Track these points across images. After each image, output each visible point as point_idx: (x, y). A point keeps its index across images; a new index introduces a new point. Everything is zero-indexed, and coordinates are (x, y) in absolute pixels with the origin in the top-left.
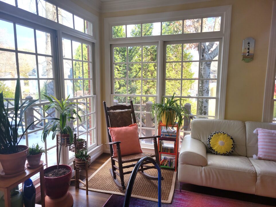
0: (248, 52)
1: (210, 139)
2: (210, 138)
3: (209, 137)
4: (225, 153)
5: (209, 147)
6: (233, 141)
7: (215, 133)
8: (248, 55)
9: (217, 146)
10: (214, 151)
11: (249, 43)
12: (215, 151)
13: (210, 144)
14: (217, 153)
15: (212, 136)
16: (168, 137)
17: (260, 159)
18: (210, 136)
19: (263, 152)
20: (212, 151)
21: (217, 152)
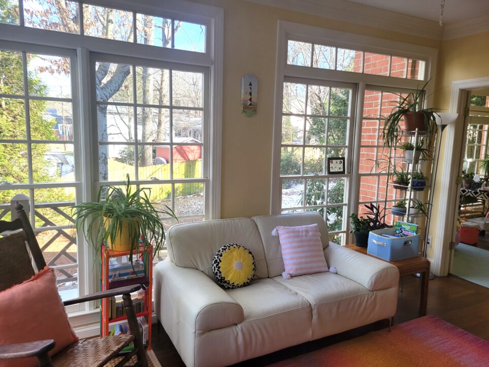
0: (250, 100)
1: (219, 263)
2: (218, 261)
3: (216, 259)
4: (246, 282)
5: (220, 278)
6: (253, 257)
7: (225, 250)
8: (250, 105)
9: (233, 273)
10: (229, 284)
11: (250, 84)
12: (231, 283)
13: (220, 272)
14: (234, 285)
15: (221, 256)
16: (126, 278)
17: (292, 277)
18: (216, 257)
19: (294, 264)
20: (225, 284)
21: (234, 283)
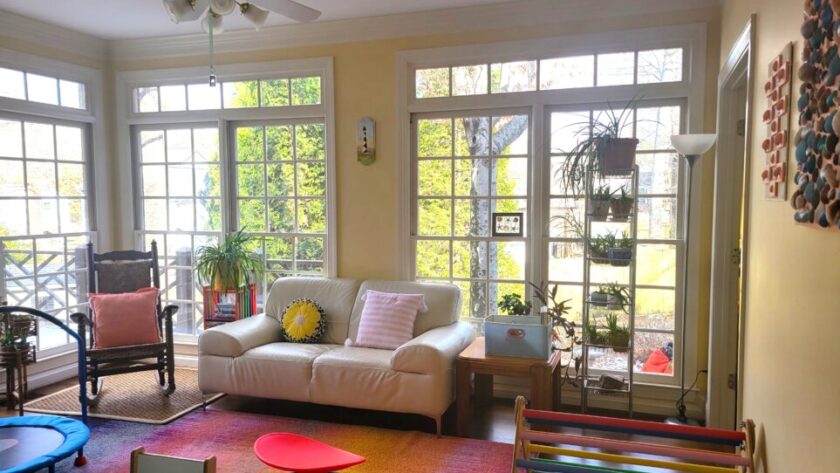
0: (365, 146)
1: (283, 314)
6: (322, 316)
8: (366, 151)
11: (365, 129)
13: (282, 323)
14: (291, 339)
